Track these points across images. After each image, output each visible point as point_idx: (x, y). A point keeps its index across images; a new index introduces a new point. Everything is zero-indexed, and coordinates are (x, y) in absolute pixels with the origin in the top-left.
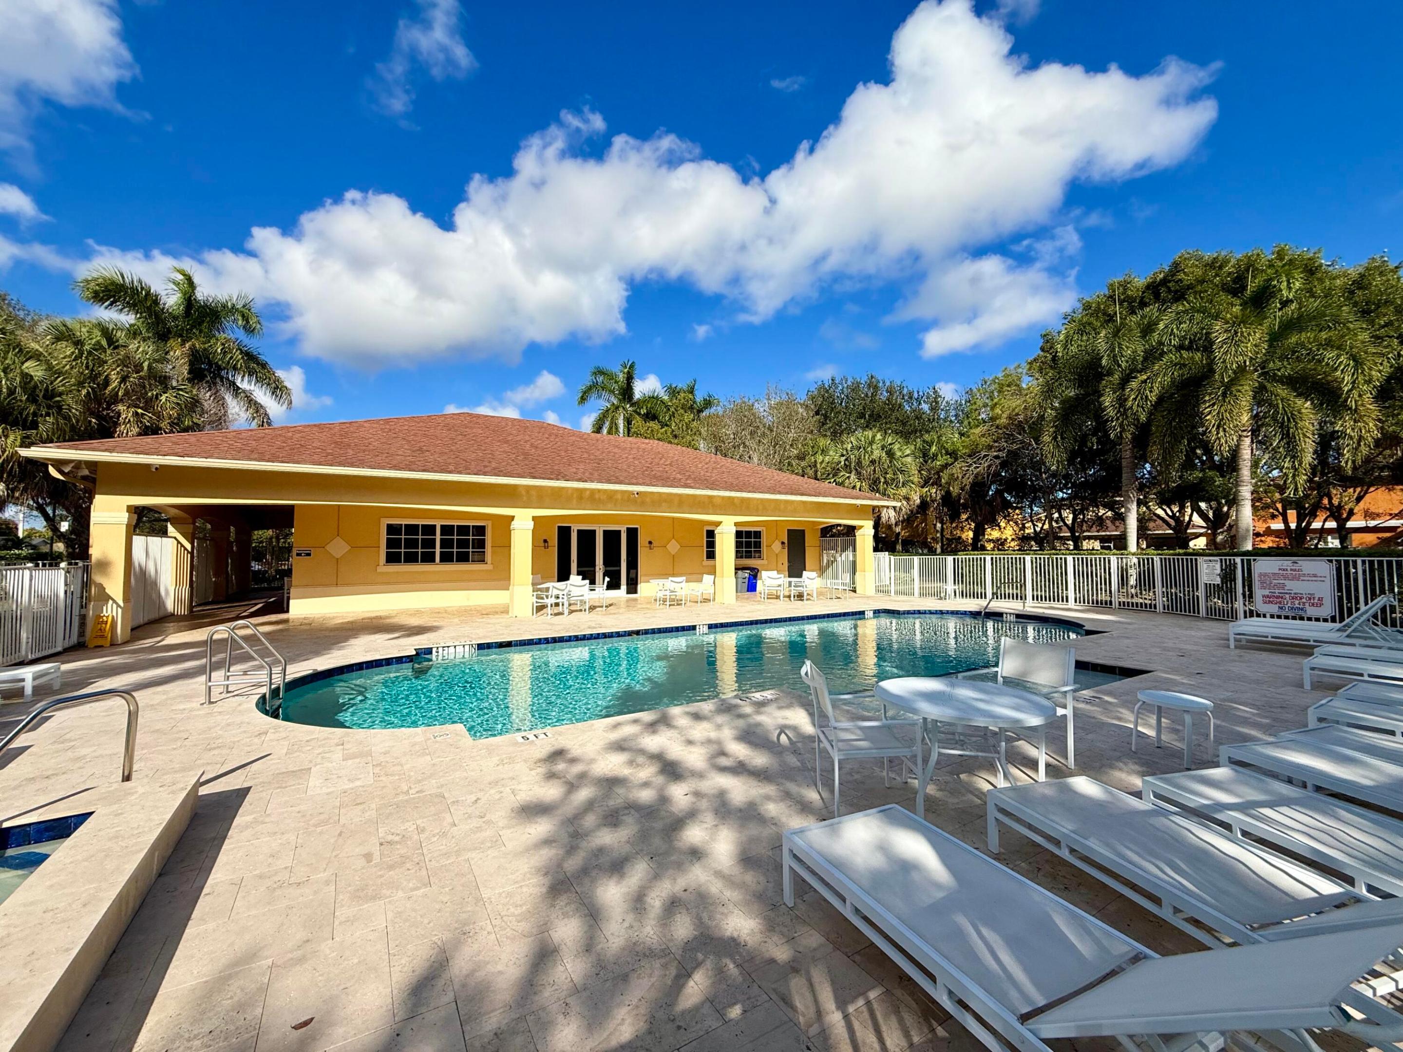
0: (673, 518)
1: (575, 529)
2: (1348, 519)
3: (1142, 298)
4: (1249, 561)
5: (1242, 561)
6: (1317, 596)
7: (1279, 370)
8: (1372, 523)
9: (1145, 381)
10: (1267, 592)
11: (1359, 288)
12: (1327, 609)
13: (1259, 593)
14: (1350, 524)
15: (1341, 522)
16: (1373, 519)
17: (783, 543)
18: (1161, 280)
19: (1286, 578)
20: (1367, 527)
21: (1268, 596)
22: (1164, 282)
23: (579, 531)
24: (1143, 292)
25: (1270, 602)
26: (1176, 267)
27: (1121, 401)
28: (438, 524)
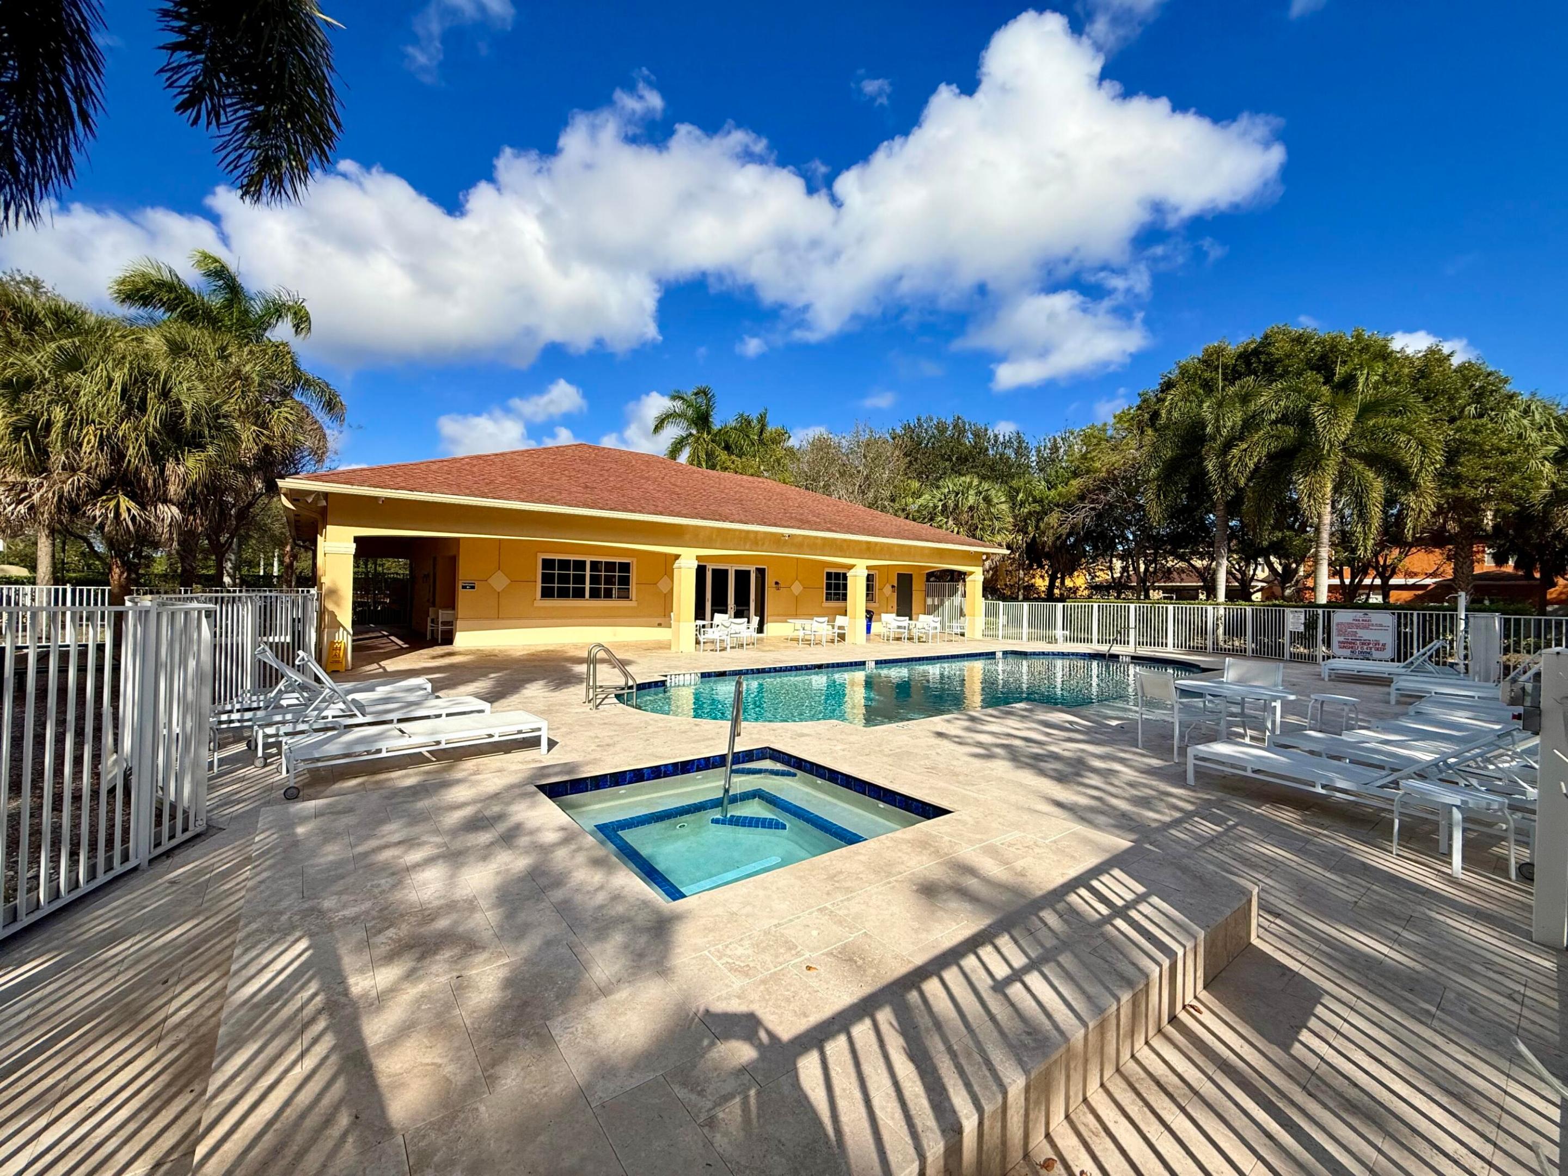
0: (797, 559)
1: (710, 567)
2: (1391, 577)
3: (1235, 366)
4: (1329, 612)
5: (1324, 612)
6: (1381, 642)
7: (1357, 446)
8: (1411, 581)
9: (1245, 450)
10: (1342, 639)
11: (1422, 377)
12: (1389, 652)
13: (1335, 639)
14: (1392, 582)
15: (1385, 580)
16: (1412, 577)
17: (893, 587)
18: (1252, 350)
19: (1358, 627)
20: (1406, 585)
21: (1342, 642)
22: (1256, 352)
23: (714, 570)
24: (1236, 360)
25: (1344, 647)
26: (1267, 341)
27: (1224, 467)
28: (588, 559)
